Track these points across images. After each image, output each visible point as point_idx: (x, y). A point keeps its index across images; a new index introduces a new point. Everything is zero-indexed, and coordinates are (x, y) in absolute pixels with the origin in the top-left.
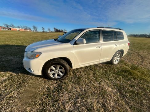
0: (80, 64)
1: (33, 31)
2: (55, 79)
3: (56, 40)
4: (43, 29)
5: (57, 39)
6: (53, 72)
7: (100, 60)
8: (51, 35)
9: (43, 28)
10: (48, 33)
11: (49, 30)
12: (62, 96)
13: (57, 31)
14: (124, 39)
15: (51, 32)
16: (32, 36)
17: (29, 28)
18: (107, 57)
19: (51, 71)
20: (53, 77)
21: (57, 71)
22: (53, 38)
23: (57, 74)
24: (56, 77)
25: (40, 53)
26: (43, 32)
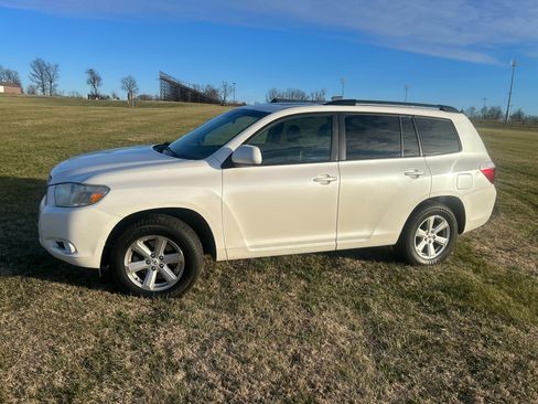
0: (248, 245)
1: (32, 91)
2: (148, 294)
3: (162, 148)
4: (94, 79)
5: (167, 144)
6: (141, 265)
7: (340, 235)
8: (138, 117)
9: (91, 72)
10: (123, 104)
11: (130, 85)
12: (166, 333)
13: (180, 94)
14: (460, 149)
15: (144, 98)
16: (28, 123)
17: (8, 73)
18: (375, 224)
19: (132, 261)
20: (140, 285)
21: (158, 261)
22: (151, 136)
23: (155, 273)
24: (151, 284)
25: (104, 190)
26: (93, 96)
